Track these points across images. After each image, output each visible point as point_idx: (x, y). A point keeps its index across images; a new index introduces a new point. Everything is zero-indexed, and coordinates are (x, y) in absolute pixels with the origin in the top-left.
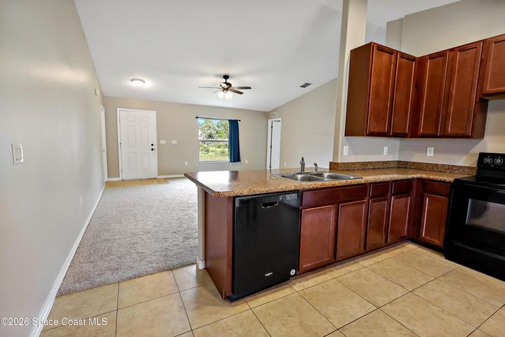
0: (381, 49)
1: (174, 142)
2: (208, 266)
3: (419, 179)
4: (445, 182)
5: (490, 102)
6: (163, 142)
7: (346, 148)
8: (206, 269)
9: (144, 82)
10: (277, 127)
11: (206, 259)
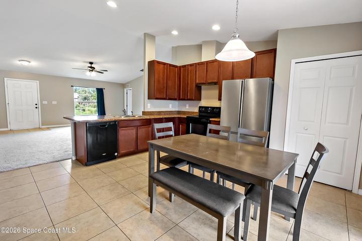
0: (159, 63)
1: (54, 103)
2: (78, 158)
3: (178, 117)
4: (184, 118)
5: (202, 87)
6: (45, 102)
7: (149, 105)
8: (76, 159)
9: (29, 62)
10: (130, 93)
11: (76, 155)
